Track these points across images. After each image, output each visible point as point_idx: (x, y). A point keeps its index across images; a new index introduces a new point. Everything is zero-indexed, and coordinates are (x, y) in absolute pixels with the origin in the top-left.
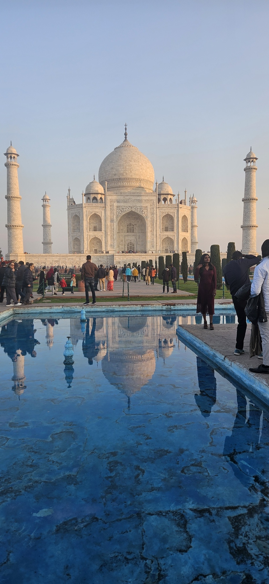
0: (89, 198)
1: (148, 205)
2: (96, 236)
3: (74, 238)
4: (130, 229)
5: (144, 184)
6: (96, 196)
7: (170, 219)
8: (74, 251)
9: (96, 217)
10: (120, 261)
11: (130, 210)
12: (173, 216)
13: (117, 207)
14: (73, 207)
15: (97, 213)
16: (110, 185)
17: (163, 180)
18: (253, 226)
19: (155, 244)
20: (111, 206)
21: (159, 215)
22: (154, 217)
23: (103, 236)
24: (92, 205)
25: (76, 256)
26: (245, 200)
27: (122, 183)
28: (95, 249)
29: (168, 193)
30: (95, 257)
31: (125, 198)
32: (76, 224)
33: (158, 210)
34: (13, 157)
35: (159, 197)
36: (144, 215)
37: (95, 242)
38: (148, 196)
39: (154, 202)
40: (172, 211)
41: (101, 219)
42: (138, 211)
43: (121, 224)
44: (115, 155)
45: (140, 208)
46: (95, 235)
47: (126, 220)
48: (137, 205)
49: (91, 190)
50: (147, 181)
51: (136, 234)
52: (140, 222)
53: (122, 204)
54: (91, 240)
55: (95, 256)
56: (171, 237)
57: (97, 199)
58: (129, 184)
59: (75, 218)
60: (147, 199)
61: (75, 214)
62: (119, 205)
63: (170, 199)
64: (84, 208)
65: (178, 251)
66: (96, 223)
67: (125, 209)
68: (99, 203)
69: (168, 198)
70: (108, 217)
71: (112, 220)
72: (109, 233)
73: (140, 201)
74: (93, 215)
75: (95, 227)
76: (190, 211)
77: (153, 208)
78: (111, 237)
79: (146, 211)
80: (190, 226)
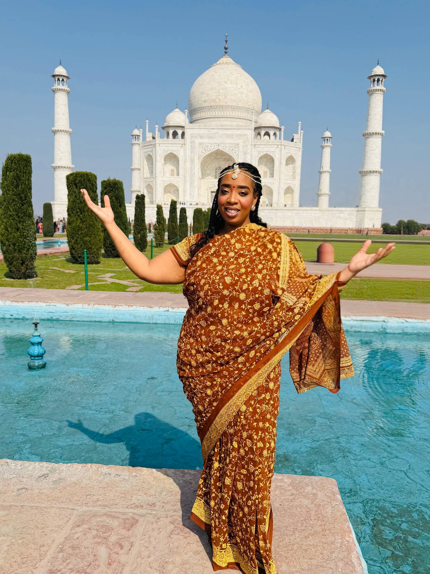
1: (240, 142)
2: (172, 183)
3: (147, 184)
5: (244, 114)
6: (177, 131)
7: (271, 160)
9: (172, 158)
11: (216, 148)
12: (274, 157)
13: (200, 144)
15: (175, 153)
18: (374, 172)
20: (191, 143)
21: (254, 156)
22: (248, 157)
23: (180, 182)
24: (168, 141)
27: (214, 113)
29: (271, 126)
31: (210, 133)
33: (253, 149)
35: (259, 131)
36: (234, 155)
37: (172, 190)
38: (241, 129)
39: (249, 137)
40: (272, 149)
41: (179, 161)
42: (227, 150)
43: (207, 167)
45: (229, 146)
46: (171, 181)
47: (214, 162)
48: (226, 142)
49: (171, 122)
50: (247, 110)
53: (205, 141)
54: (165, 187)
56: (270, 186)
57: (178, 134)
58: (222, 114)
59: (150, 159)
60: (240, 133)
61: (148, 153)
62: (202, 142)
63: (275, 134)
64: (157, 145)
65: (278, 204)
66: (174, 166)
67: (210, 147)
68: (178, 138)
69: (272, 133)
70: (187, 157)
71: (192, 161)
72: (188, 179)
73: (231, 136)
74: (169, 154)
75: (172, 171)
76: (301, 150)
77: (247, 146)
78: (190, 184)
79: (237, 149)
80: (298, 171)
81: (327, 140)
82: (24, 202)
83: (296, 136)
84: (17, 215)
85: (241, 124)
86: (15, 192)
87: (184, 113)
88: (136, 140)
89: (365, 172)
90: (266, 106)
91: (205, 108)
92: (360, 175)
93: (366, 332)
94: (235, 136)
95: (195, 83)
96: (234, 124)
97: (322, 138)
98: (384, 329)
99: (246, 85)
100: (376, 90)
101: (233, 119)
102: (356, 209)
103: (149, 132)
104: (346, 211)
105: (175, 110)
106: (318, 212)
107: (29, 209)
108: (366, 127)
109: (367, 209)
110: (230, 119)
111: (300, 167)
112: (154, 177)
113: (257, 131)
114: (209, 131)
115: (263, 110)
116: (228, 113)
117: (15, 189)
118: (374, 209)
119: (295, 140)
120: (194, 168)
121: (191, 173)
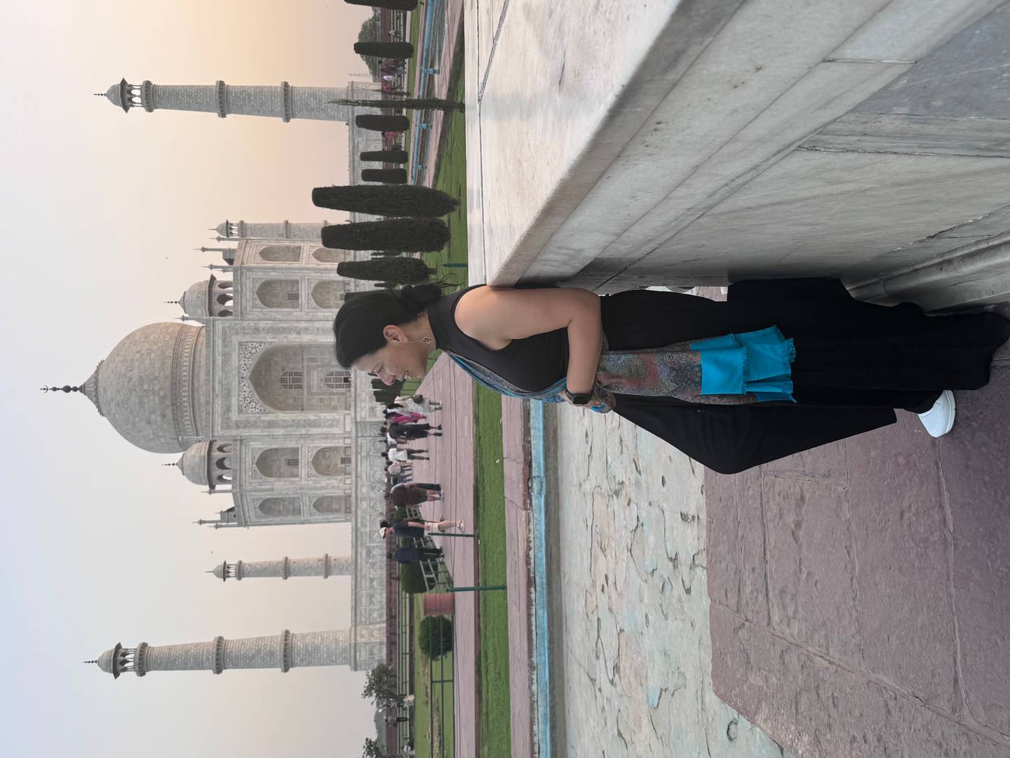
0: (220, 479)
2: (310, 460)
3: (315, 511)
4: (294, 380)
5: (186, 347)
6: (215, 461)
7: (268, 286)
8: (343, 511)
9: (266, 463)
10: (367, 408)
11: (247, 382)
13: (240, 411)
14: (242, 512)
15: (257, 457)
16: (187, 427)
17: (176, 302)
20: (238, 427)
21: (261, 315)
22: (264, 325)
23: (310, 445)
25: (357, 508)
26: (222, 111)
27: (185, 399)
28: (339, 462)
30: (359, 464)
31: (220, 394)
32: (282, 507)
33: (249, 317)
35: (217, 313)
36: (261, 350)
38: (213, 341)
39: (227, 325)
40: (249, 284)
41: (271, 450)
43: (281, 403)
44: (117, 416)
45: (243, 359)
46: (308, 462)
47: (272, 392)
48: (237, 365)
51: (305, 368)
52: (276, 359)
53: (234, 401)
54: (319, 473)
55: (356, 465)
56: (313, 286)
57: (223, 459)
58: (186, 384)
59: (267, 505)
60: (220, 341)
62: (237, 409)
63: (222, 286)
66: (280, 460)
67: (246, 394)
69: (219, 291)
70: (265, 434)
71: (271, 424)
72: (303, 431)
73: (226, 356)
74: (259, 468)
75: (289, 463)
77: (244, 328)
78: (312, 426)
79: (250, 344)
85: (204, 350)
89: (286, 111)
94: (226, 349)
101: (196, 364)
112: (300, 496)
114: (217, 395)
116: (185, 374)
120: (284, 421)
121: (293, 426)
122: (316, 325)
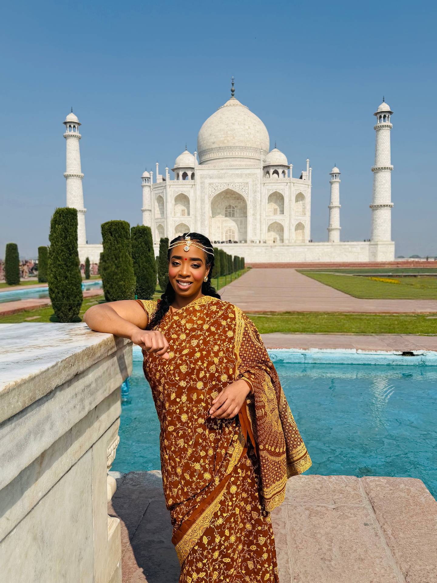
1: (250, 180)
2: (183, 222)
3: (158, 225)
4: (230, 213)
5: (252, 154)
6: (187, 172)
7: (281, 198)
9: (183, 199)
11: (226, 188)
12: (283, 195)
13: (210, 184)
14: (157, 186)
15: (185, 194)
18: (384, 206)
19: (258, 231)
20: (201, 183)
21: (264, 194)
22: (258, 196)
23: (192, 222)
24: (178, 182)
27: (223, 154)
29: (280, 164)
31: (219, 173)
33: (263, 188)
34: (72, 126)
36: (244, 194)
37: (183, 229)
38: (249, 168)
39: (258, 176)
40: (282, 187)
41: (189, 201)
42: (237, 189)
43: (217, 206)
45: (239, 185)
46: (181, 221)
47: (223, 201)
48: (236, 181)
49: (181, 164)
50: (256, 150)
51: (236, 218)
52: (242, 203)
53: (216, 181)
56: (280, 222)
57: (187, 175)
58: (231, 154)
59: (161, 200)
60: (249, 172)
61: (159, 194)
62: (212, 182)
63: (283, 172)
64: (168, 187)
65: (289, 240)
66: (184, 206)
67: (220, 187)
68: (188, 179)
69: (280, 171)
70: (198, 198)
71: (203, 201)
72: (199, 218)
73: (240, 176)
74: (179, 195)
75: (183, 211)
76: (310, 187)
77: (256, 185)
78: (201, 223)
79: (247, 188)
80: (308, 207)
81: (336, 176)
82: (72, 252)
83: (304, 174)
84: (65, 264)
85: (249, 163)
86: (64, 243)
87: (194, 155)
88: (146, 182)
89: (375, 206)
90: (274, 145)
91: (213, 149)
92: (371, 209)
93: (407, 365)
94: (244, 175)
95: (203, 125)
96: (243, 163)
97: (330, 174)
98: (424, 362)
99: (254, 126)
100: (383, 126)
101: (242, 159)
102: (368, 243)
103: (159, 174)
104: (358, 245)
105: (185, 152)
106: (331, 247)
107: (77, 258)
108: (375, 162)
109: (379, 243)
110: (238, 159)
111: (310, 203)
112: (165, 217)
113: (266, 170)
114: (219, 171)
115: (271, 150)
116: (237, 154)
117: (63, 241)
118: (386, 243)
119: (303, 177)
120: (205, 208)
121: (202, 213)
122: (258, 225)
